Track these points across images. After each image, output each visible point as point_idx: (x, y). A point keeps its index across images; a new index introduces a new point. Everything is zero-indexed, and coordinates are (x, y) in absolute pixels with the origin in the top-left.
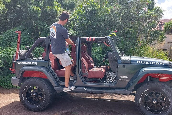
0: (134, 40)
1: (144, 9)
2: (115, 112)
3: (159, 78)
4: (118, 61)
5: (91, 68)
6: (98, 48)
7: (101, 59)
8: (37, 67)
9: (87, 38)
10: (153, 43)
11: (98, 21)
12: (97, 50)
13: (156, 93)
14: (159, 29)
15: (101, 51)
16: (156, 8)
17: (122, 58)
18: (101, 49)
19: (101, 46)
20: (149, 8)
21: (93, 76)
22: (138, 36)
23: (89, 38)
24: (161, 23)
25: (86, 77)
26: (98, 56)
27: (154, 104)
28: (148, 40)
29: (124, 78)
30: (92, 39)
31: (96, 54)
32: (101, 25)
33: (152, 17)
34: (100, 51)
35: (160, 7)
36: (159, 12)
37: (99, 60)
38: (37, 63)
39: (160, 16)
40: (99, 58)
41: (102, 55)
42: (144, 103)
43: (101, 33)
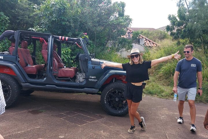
0: (103, 45)
1: (115, 15)
2: (82, 110)
3: (122, 80)
4: (89, 62)
5: (61, 68)
6: (66, 49)
7: (69, 61)
8: (3, 61)
9: (60, 37)
10: (121, 50)
11: (68, 21)
12: (65, 51)
13: (119, 92)
14: (128, 37)
15: (70, 52)
16: (126, 16)
17: (93, 59)
18: (70, 50)
19: (70, 47)
20: (119, 15)
21: (63, 75)
22: (107, 41)
23: (62, 38)
24: (130, 31)
25: (56, 75)
26: (66, 58)
27: (117, 102)
28: (116, 46)
29: (93, 78)
30: (65, 39)
31: (64, 56)
32: (70, 26)
33: (122, 25)
34: (68, 52)
35: (129, 16)
36: (129, 20)
37: (67, 62)
38: (3, 57)
39: (129, 24)
40: (67, 59)
41: (70, 57)
42: (109, 101)
43: (70, 34)
